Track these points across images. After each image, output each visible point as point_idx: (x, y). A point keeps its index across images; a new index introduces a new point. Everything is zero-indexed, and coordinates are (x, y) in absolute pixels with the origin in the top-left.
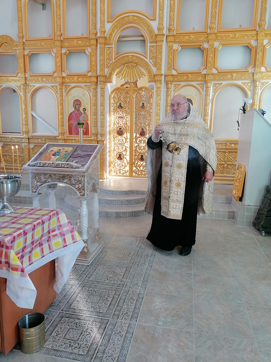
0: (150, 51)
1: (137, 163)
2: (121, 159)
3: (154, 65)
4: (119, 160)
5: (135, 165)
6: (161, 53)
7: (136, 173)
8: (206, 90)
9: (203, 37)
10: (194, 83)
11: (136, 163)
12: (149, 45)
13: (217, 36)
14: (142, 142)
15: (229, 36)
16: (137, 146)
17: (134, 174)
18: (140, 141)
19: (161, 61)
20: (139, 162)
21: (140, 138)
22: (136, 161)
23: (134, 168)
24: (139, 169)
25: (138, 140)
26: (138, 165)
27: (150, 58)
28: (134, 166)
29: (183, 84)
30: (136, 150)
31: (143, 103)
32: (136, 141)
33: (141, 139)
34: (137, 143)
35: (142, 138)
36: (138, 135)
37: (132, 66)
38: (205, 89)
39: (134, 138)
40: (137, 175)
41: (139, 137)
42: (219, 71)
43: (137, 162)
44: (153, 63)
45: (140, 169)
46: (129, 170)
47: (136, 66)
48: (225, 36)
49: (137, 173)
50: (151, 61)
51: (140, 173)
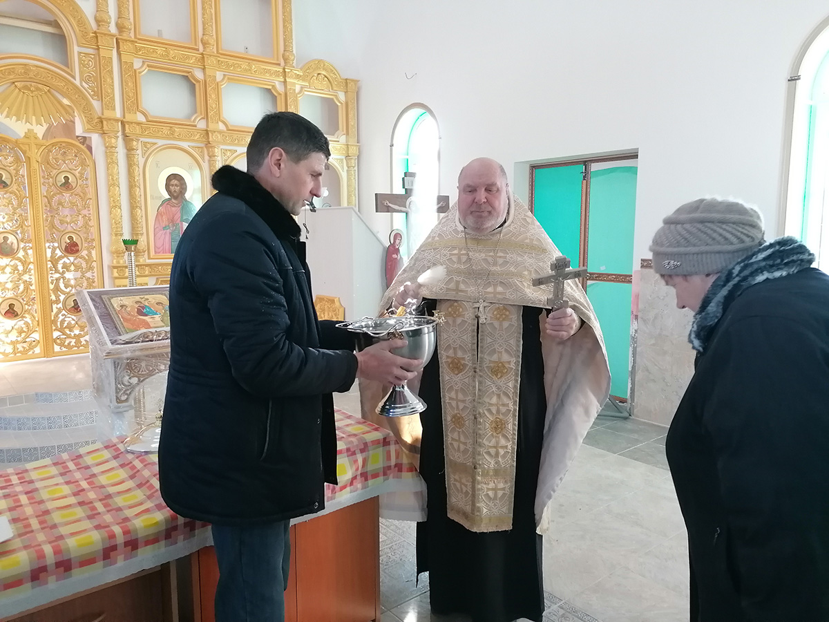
0: (80, 63)
1: (63, 321)
2: (17, 315)
3: (94, 95)
4: (9, 318)
5: (56, 325)
6: (111, 72)
7: (62, 345)
8: (209, 161)
9: (194, 58)
10: (185, 145)
11: (60, 320)
12: (76, 49)
13: (219, 61)
14: (72, 268)
15: (239, 66)
16: (58, 280)
17: (57, 348)
18: (65, 267)
19: (113, 89)
20: (69, 316)
21: (65, 259)
22: (60, 315)
23: (56, 334)
24: (68, 332)
25: (60, 266)
26: (65, 325)
27: (81, 80)
28: (54, 328)
29: (160, 142)
30: (57, 289)
31: (66, 178)
32: (55, 266)
33: (68, 261)
34: (57, 271)
35: (72, 259)
36: (58, 253)
37: (38, 89)
38: (207, 158)
39: (49, 259)
40: (64, 349)
41: (61, 258)
42: (230, 128)
43: (61, 318)
44: (90, 91)
45: (72, 334)
46: (41, 341)
47: (48, 91)
48: (233, 65)
49: (66, 344)
50: (84, 84)
51: (73, 343)
